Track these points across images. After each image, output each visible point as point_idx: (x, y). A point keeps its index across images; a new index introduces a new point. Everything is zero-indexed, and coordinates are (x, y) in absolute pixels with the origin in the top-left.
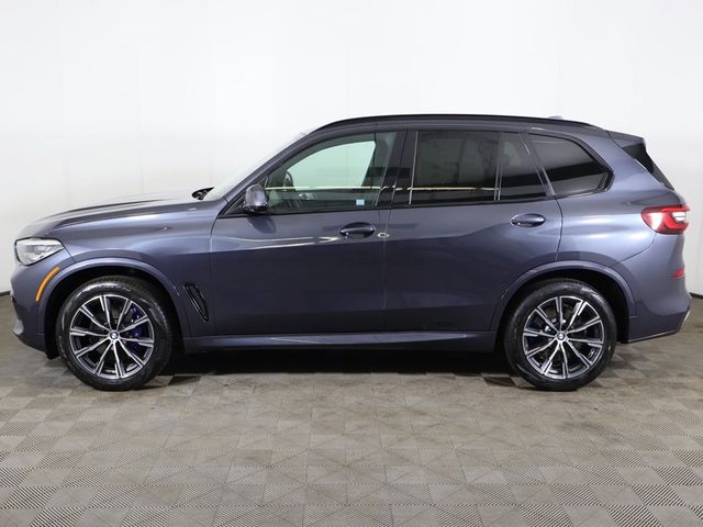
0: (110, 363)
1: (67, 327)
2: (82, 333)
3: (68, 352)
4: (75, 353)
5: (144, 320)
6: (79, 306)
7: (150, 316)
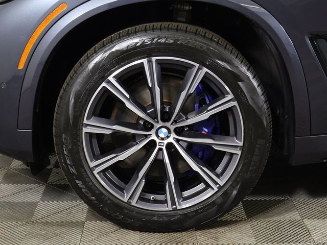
0: (155, 184)
1: (78, 117)
2: (105, 128)
3: (79, 163)
4: (92, 164)
5: (227, 101)
6: (103, 78)
7: (238, 95)
